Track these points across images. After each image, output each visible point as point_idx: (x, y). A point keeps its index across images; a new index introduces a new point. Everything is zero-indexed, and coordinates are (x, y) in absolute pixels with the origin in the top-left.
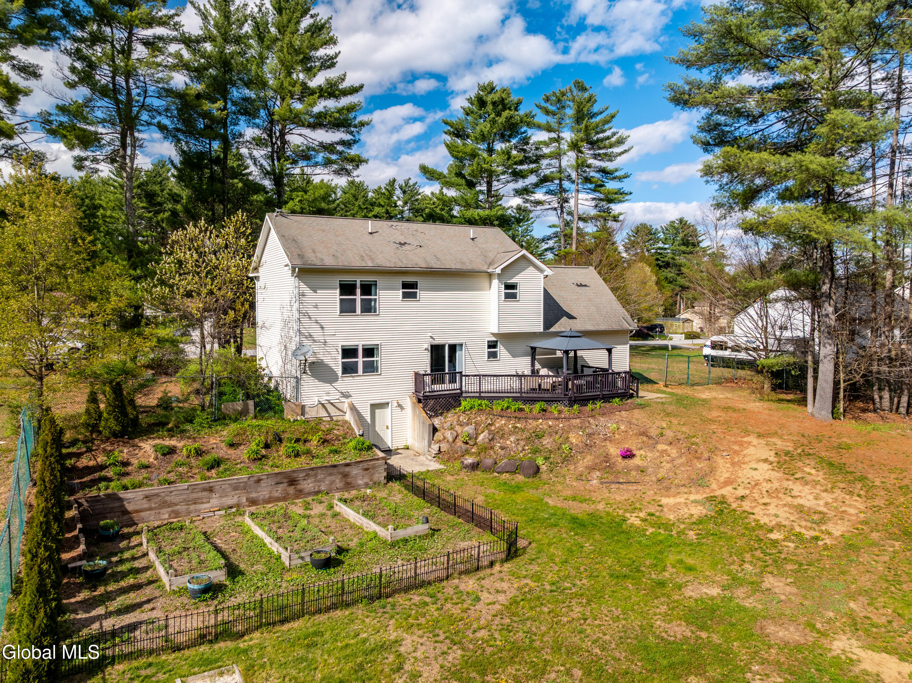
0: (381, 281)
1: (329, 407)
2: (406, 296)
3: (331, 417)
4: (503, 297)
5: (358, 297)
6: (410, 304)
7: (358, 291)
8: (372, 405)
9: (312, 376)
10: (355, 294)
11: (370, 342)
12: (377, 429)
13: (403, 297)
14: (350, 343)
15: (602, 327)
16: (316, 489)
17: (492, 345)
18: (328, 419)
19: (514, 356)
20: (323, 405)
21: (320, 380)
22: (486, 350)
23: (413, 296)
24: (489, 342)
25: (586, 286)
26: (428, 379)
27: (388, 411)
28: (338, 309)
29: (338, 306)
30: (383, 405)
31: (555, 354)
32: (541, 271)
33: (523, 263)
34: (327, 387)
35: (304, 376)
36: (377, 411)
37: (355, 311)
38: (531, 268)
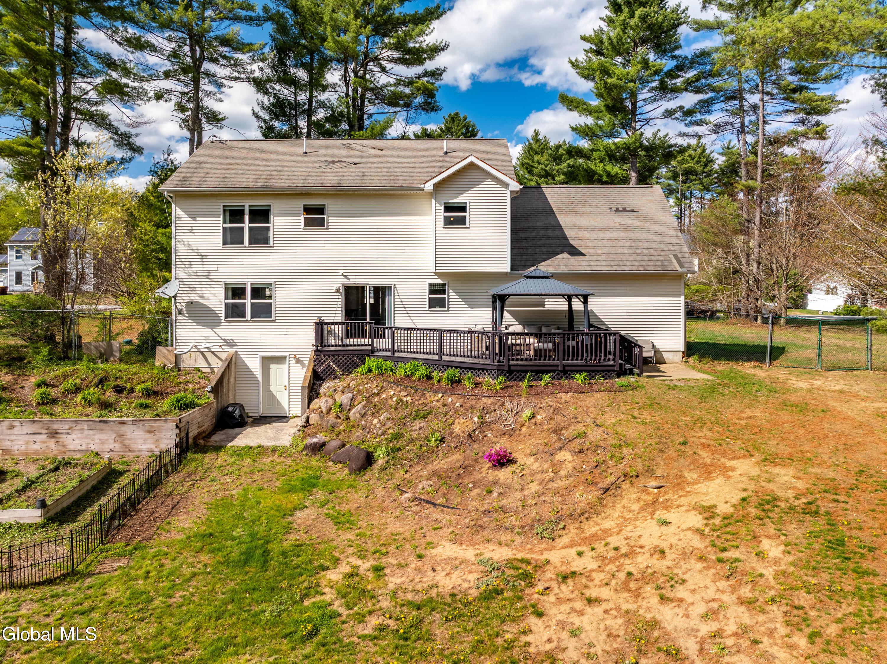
0: (275, 206)
1: (209, 355)
2: (308, 223)
3: (212, 368)
4: (442, 223)
5: (246, 225)
6: (315, 234)
7: (247, 218)
8: (263, 359)
9: (190, 318)
10: (242, 222)
11: (260, 280)
12: (272, 388)
13: (305, 225)
14: (236, 280)
15: (626, 268)
16: (84, 447)
17: (434, 289)
18: (208, 370)
19: (471, 306)
20: (202, 353)
21: (198, 323)
22: (427, 297)
23: (321, 223)
24: (430, 285)
25: (633, 211)
26: (339, 330)
27: (285, 367)
28: (221, 240)
29: (221, 237)
30: (280, 360)
31: (543, 305)
32: (506, 185)
33: (474, 175)
34: (207, 332)
35: (180, 317)
36: (272, 366)
37: (242, 243)
38: (489, 182)
